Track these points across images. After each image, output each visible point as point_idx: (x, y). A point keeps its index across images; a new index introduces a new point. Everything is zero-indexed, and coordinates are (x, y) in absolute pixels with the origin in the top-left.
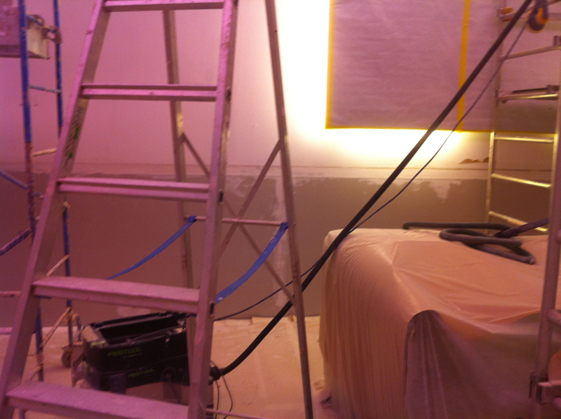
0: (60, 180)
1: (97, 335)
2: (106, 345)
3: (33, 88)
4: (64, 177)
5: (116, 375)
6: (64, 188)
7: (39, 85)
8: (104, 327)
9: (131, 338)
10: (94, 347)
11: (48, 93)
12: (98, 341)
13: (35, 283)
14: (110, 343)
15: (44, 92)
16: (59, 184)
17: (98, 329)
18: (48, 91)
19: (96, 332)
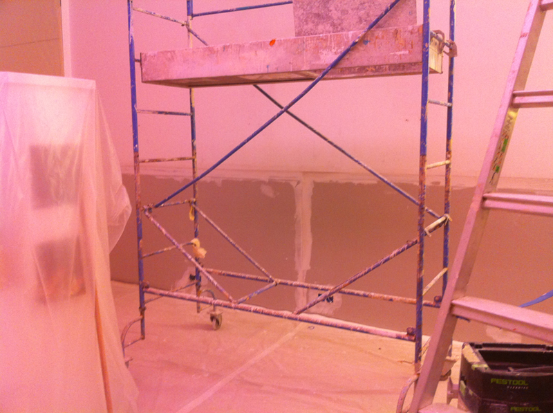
0: (486, 195)
1: (478, 356)
2: (489, 371)
3: (431, 102)
4: (489, 192)
5: (496, 405)
6: (488, 203)
7: (435, 100)
8: (483, 349)
9: (515, 367)
10: (476, 369)
11: (442, 106)
12: (479, 363)
13: (454, 302)
14: (491, 367)
15: (439, 106)
16: (484, 199)
17: (477, 350)
18: (442, 105)
19: (476, 353)
